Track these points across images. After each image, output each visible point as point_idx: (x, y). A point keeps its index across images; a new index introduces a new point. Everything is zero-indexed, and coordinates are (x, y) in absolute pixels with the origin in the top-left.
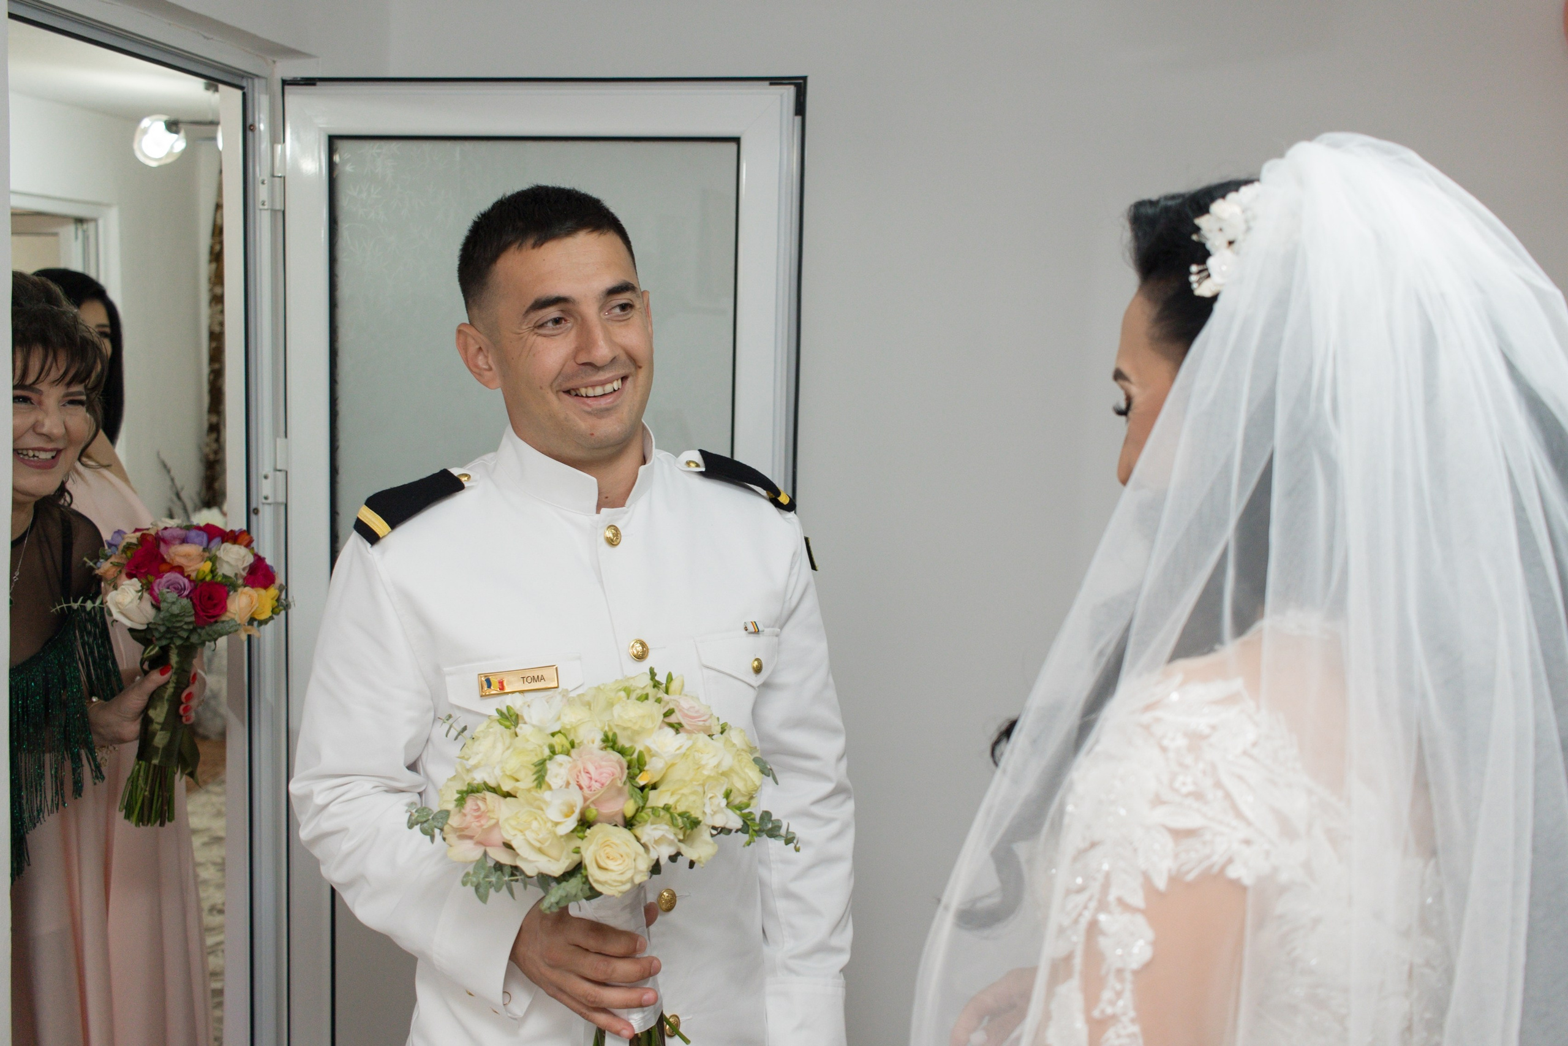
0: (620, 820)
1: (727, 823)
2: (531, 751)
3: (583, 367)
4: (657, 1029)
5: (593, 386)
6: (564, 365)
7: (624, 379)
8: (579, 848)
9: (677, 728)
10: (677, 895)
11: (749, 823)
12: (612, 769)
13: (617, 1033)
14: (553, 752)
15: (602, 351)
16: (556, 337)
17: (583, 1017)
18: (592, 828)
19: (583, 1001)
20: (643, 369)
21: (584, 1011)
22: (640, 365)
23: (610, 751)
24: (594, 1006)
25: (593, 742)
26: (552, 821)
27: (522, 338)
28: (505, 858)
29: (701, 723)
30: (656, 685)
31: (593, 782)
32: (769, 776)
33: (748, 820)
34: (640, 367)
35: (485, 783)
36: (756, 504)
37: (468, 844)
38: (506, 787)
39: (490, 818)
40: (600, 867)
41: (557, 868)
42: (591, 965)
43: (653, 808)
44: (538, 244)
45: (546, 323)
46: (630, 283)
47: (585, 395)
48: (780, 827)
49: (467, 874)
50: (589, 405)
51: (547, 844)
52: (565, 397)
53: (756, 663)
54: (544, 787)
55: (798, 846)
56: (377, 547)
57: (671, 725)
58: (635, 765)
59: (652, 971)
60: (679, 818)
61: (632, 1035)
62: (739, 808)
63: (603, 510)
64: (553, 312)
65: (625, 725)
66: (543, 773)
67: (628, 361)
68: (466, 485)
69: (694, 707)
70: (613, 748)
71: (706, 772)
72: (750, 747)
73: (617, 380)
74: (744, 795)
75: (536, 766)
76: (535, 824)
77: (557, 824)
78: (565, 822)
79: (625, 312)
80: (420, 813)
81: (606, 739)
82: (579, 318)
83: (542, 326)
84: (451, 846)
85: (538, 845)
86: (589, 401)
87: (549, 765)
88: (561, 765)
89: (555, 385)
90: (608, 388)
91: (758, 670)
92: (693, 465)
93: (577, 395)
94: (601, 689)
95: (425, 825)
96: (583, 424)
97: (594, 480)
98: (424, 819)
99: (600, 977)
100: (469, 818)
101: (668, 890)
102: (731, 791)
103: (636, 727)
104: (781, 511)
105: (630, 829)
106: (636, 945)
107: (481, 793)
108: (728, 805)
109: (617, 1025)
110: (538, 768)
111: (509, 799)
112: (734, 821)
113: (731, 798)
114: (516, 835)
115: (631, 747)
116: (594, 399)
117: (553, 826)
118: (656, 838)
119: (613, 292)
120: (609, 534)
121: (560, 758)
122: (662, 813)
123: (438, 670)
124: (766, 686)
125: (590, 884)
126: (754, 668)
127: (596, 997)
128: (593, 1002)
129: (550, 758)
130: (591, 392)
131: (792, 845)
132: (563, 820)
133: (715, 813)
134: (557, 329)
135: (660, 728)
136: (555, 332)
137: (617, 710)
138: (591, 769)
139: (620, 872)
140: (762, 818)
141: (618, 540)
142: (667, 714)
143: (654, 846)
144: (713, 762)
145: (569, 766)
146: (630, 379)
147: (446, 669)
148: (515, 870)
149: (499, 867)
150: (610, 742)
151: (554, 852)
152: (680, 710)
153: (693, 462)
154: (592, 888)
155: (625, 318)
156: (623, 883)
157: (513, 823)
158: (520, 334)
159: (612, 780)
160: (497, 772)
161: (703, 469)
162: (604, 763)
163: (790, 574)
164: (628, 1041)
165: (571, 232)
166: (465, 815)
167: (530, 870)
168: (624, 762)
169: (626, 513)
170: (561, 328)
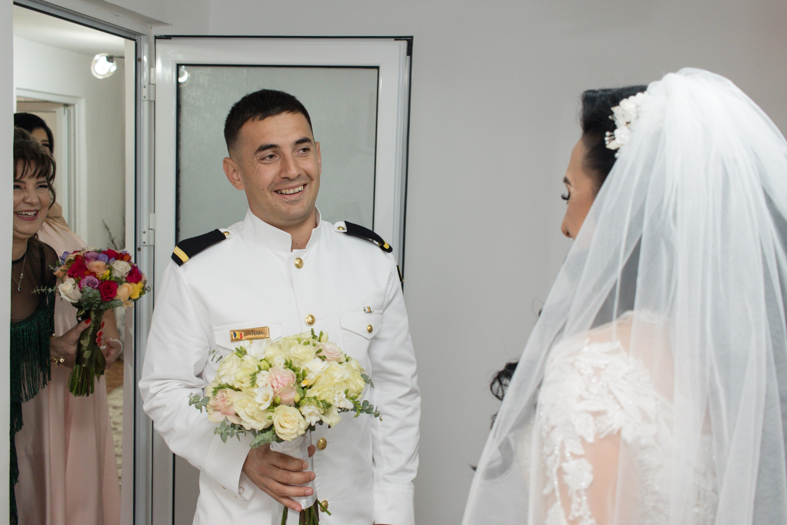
0: (293, 403)
1: (346, 406)
2: (249, 368)
3: (283, 179)
4: (314, 507)
5: (289, 189)
6: (274, 179)
7: (304, 185)
8: (271, 416)
9: (323, 358)
10: (327, 441)
11: (357, 406)
12: (289, 379)
13: (293, 509)
14: (260, 369)
15: (293, 172)
16: (270, 165)
17: (277, 500)
18: (277, 407)
19: (277, 492)
20: (314, 181)
21: (277, 497)
22: (313, 179)
23: (288, 369)
24: (282, 495)
25: (280, 365)
26: (258, 403)
27: (254, 165)
28: (235, 421)
29: (335, 356)
30: (314, 337)
31: (279, 385)
32: (369, 383)
33: (357, 405)
34: (313, 180)
35: (227, 384)
36: (374, 249)
37: (218, 414)
38: (236, 386)
39: (228, 401)
40: (281, 426)
41: (259, 427)
42: (279, 474)
43: (308, 398)
44: (262, 118)
45: (266, 157)
46: (308, 138)
47: (285, 194)
48: (372, 409)
49: (217, 429)
50: (286, 199)
51: (255, 414)
52: (275, 194)
53: (369, 327)
54: (255, 386)
56: (182, 267)
57: (320, 357)
58: (300, 376)
59: (311, 479)
60: (321, 403)
61: (301, 510)
62: (353, 399)
63: (294, 250)
64: (269, 152)
65: (296, 357)
66: (254, 380)
67: (307, 177)
68: (227, 237)
69: (333, 349)
70: (290, 367)
71: (336, 381)
72: (361, 369)
73: (301, 186)
74: (355, 392)
75: (251, 376)
76: (250, 405)
77: (261, 405)
78: (264, 404)
79: (306, 152)
80: (195, 398)
81: (286, 363)
82: (282, 155)
83: (264, 159)
84: (210, 415)
85: (251, 414)
86: (286, 196)
87: (258, 376)
88: (264, 376)
89: (270, 188)
90: (297, 190)
91: (370, 331)
92: (341, 229)
93: (281, 193)
94: (286, 339)
95: (197, 404)
96: (284, 208)
97: (290, 235)
98: (197, 401)
99: (285, 481)
100: (218, 401)
101: (323, 439)
102: (348, 390)
103: (302, 358)
104: (385, 252)
105: (297, 408)
106: (303, 465)
107: (225, 389)
108: (346, 397)
109: (293, 505)
110: (252, 377)
111: (238, 392)
112: (349, 405)
113: (348, 394)
114: (240, 410)
115: (299, 368)
116: (289, 195)
117: (258, 406)
118: (310, 413)
119: (299, 142)
120: (297, 262)
121: (263, 372)
122: (313, 400)
123: (211, 328)
124: (375, 338)
125: (276, 435)
126: (368, 330)
127: (283, 491)
128: (282, 493)
129: (258, 372)
130: (288, 192)
132: (263, 403)
133: (340, 401)
134: (271, 160)
135: (314, 358)
136: (270, 162)
137: (293, 349)
138: (279, 378)
139: (291, 429)
140: (363, 404)
141: (302, 265)
142: (319, 352)
143: (309, 416)
144: (340, 376)
145: (267, 376)
146: (308, 186)
147: (214, 328)
148: (241, 427)
149: (233, 425)
150: (289, 365)
151: (259, 418)
152: (325, 350)
153: (341, 227)
154: (277, 437)
155: (305, 155)
156: (293, 434)
157: (239, 403)
158: (253, 163)
159: (289, 384)
160: (233, 378)
161: (346, 231)
162: (284, 375)
163: (388, 284)
164: (299, 513)
165: (279, 112)
166: (217, 399)
167: (247, 427)
168: (295, 374)
169: (306, 252)
170: (273, 160)
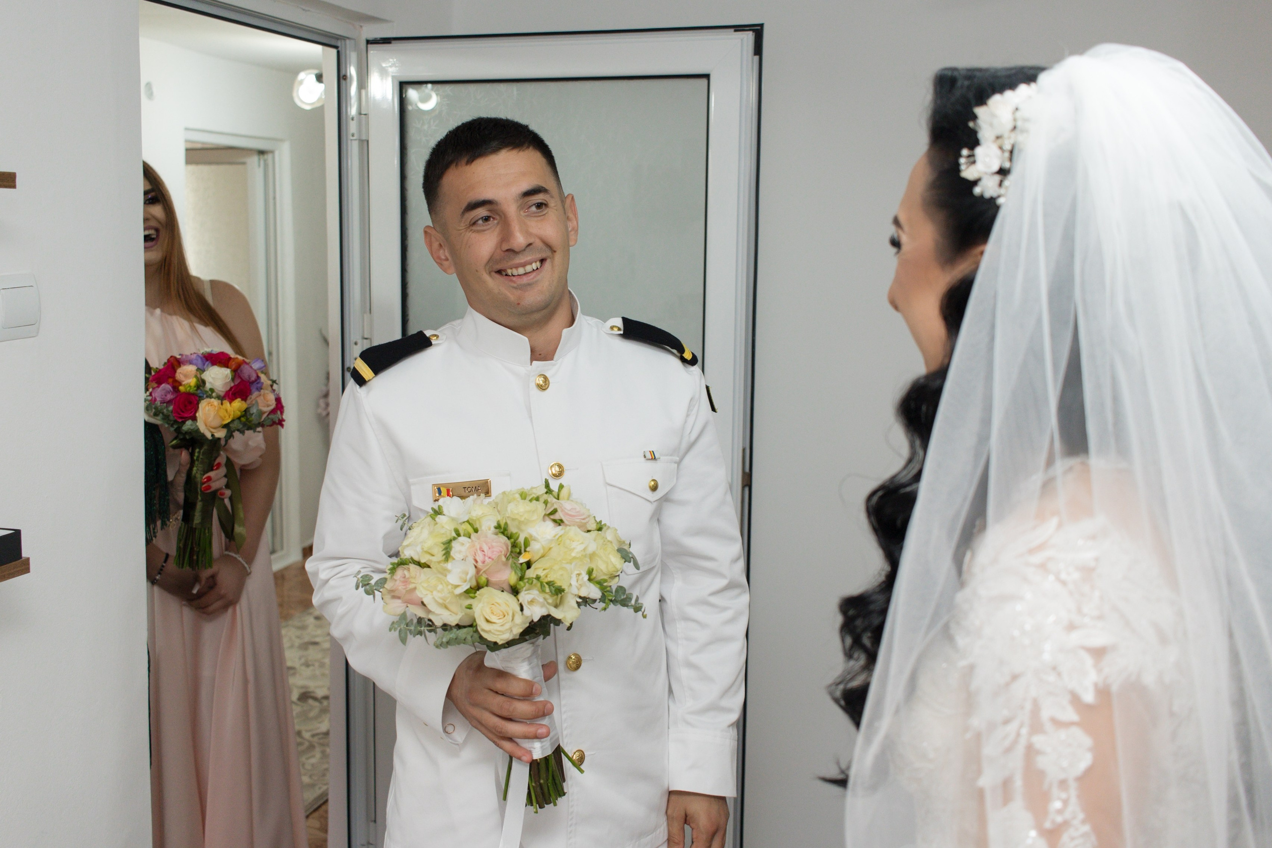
0: (506, 587)
1: (589, 594)
2: (443, 534)
3: (506, 253)
4: (553, 757)
5: (517, 267)
6: (494, 253)
7: (542, 261)
8: (471, 605)
9: (559, 522)
10: (582, 659)
11: (606, 594)
12: (501, 549)
13: (519, 758)
14: (459, 535)
15: (519, 240)
16: (486, 232)
17: (496, 745)
18: (480, 590)
19: (494, 731)
20: (557, 253)
21: (496, 740)
22: (555, 250)
23: (501, 536)
24: (501, 735)
25: (490, 530)
26: (452, 585)
27: (461, 234)
28: (421, 613)
29: (578, 520)
30: (549, 491)
31: (487, 558)
32: (630, 562)
33: (605, 592)
34: (555, 252)
35: (412, 558)
36: (667, 361)
37: (398, 602)
38: (423, 561)
39: (411, 583)
40: (488, 621)
41: (453, 620)
42: (496, 702)
43: (529, 579)
44: (470, 162)
45: (477, 221)
46: (542, 187)
47: (511, 275)
48: (631, 599)
49: (393, 623)
50: (514, 282)
51: (447, 601)
52: (497, 276)
53: (653, 483)
54: (450, 560)
55: (645, 613)
56: (364, 388)
57: (555, 521)
58: (516, 548)
59: (545, 711)
60: (547, 586)
61: (530, 760)
62: (600, 584)
63: (535, 362)
64: (482, 212)
65: (513, 517)
66: (448, 550)
67: (544, 247)
68: (433, 342)
69: (576, 509)
70: (503, 533)
71: (573, 554)
73: (536, 262)
74: (606, 574)
75: (444, 544)
76: (440, 587)
77: (457, 586)
78: (462, 585)
79: (541, 210)
80: (363, 578)
81: (498, 527)
82: (503, 216)
83: (474, 223)
84: (387, 604)
85: (441, 601)
86: (514, 279)
87: (454, 544)
88: (463, 544)
89: (487, 268)
90: (529, 268)
91: (654, 488)
92: (616, 329)
93: (506, 275)
94: (506, 494)
95: (368, 587)
96: (512, 296)
97: (526, 339)
98: (366, 583)
99: (505, 714)
100: (398, 582)
101: (575, 654)
102: (593, 570)
103: (522, 519)
104: (687, 365)
105: (515, 596)
106: (532, 689)
107: (408, 565)
108: (590, 580)
109: (519, 753)
110: (445, 546)
111: (426, 569)
112: (594, 592)
113: (594, 575)
114: (427, 594)
115: (516, 533)
116: (519, 277)
117: (452, 588)
118: (529, 600)
119: (528, 194)
120: (541, 381)
121: (462, 539)
122: (535, 581)
125: (479, 633)
126: (650, 487)
127: (502, 729)
128: (500, 732)
129: (455, 539)
130: (515, 272)
131: (640, 613)
132: (462, 584)
133: (581, 585)
134: (486, 225)
135: (544, 520)
136: (485, 228)
137: (511, 507)
138: (485, 548)
139: (501, 624)
140: (617, 591)
141: (547, 386)
142: (552, 513)
143: (528, 606)
144: (580, 548)
145: (468, 545)
146: (548, 261)
147: (411, 481)
148: (431, 625)
149: (420, 620)
150: (502, 529)
151: (453, 608)
152: (562, 511)
153: (616, 327)
154: (481, 637)
155: (540, 214)
156: (503, 632)
157: (425, 585)
158: (460, 230)
159: (499, 556)
160: (419, 549)
161: (622, 332)
162: (494, 544)
163: (688, 416)
164: (529, 764)
165: (496, 150)
166: (396, 581)
167: (438, 623)
168: (509, 543)
169: (554, 365)
170: (489, 224)
